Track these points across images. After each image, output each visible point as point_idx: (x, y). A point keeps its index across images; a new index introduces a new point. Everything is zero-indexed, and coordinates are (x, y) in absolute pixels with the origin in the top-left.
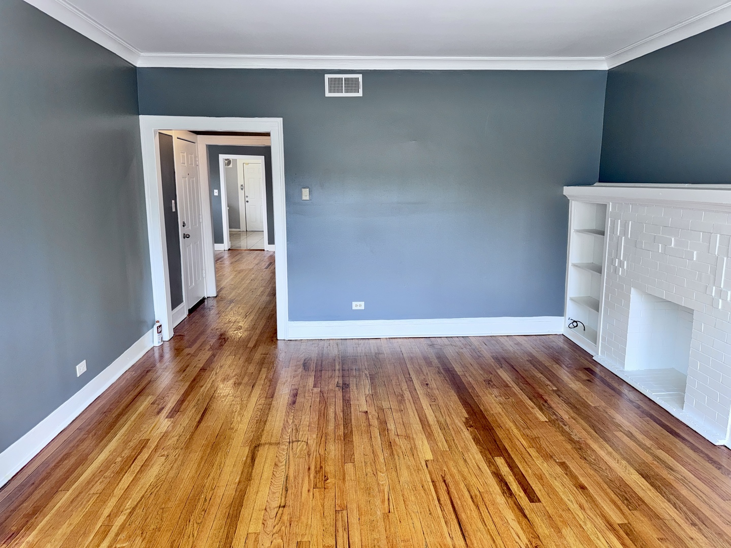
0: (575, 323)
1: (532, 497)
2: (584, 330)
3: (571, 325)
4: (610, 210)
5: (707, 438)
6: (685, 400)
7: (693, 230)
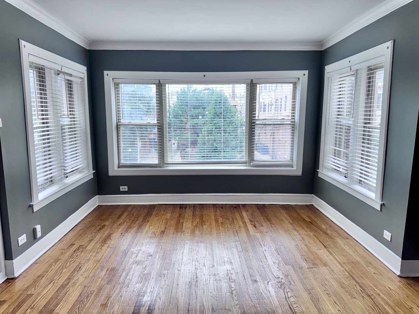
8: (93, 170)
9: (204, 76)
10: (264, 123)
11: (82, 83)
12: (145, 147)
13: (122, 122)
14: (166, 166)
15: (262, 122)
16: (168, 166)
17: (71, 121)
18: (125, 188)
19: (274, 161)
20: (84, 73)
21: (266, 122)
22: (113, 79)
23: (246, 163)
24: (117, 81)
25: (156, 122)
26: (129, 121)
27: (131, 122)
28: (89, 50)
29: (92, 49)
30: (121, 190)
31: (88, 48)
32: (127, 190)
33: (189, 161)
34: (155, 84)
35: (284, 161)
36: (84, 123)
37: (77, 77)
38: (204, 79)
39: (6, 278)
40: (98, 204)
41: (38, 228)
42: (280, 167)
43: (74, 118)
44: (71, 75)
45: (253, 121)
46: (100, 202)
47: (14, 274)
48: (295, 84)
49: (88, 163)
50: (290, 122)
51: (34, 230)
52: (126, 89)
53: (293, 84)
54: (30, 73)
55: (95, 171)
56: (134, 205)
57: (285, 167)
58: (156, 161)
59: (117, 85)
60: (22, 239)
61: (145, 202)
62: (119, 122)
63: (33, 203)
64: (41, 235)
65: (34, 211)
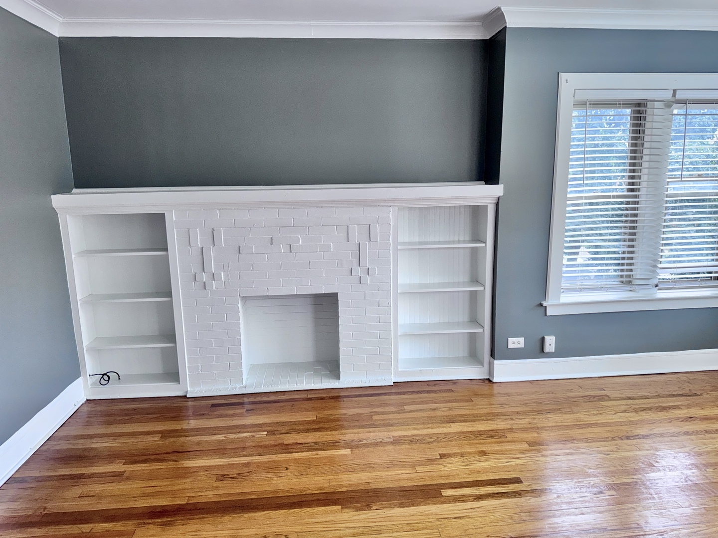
0: (105, 377)
1: (518, 481)
2: (119, 379)
3: (103, 382)
4: (174, 220)
5: (383, 385)
6: (341, 371)
7: (325, 226)
39: (487, 377)
41: (550, 340)
47: (493, 377)
51: (542, 340)
60: (516, 342)
63: (545, 304)
64: (553, 351)
65: (548, 314)
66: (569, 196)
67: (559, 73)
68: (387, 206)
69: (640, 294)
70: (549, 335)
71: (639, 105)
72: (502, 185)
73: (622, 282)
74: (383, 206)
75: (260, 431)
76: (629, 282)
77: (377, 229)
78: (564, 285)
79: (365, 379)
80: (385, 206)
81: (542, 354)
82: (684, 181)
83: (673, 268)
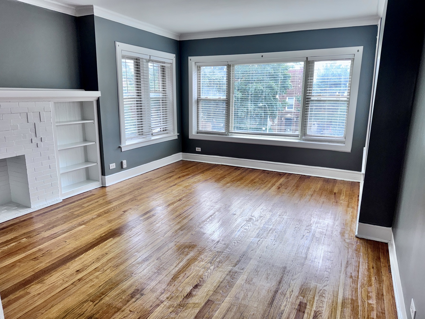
6: (31, 202)
7: (13, 113)
8: (178, 133)
9: (262, 56)
10: (319, 99)
11: (171, 68)
12: (209, 117)
13: (201, 97)
14: (231, 135)
15: (317, 98)
16: (233, 135)
17: (163, 96)
18: (199, 149)
19: (326, 137)
20: (172, 60)
21: (321, 98)
22: (195, 63)
23: (298, 136)
24: (198, 64)
25: (225, 97)
26: (206, 97)
27: (207, 98)
28: (180, 41)
29: (181, 40)
30: (197, 150)
31: (178, 40)
32: (200, 150)
33: (249, 131)
34: (226, 65)
35: (336, 137)
36: (172, 98)
37: (168, 63)
38: (262, 59)
39: (102, 186)
40: (181, 159)
41: (125, 162)
42: (332, 142)
43: (166, 93)
44: (164, 63)
45: (307, 97)
46: (183, 157)
47: (106, 185)
48: (353, 60)
49: (174, 127)
50: (346, 99)
51: (122, 163)
52: (206, 70)
53: (352, 60)
54: (122, 63)
55: (179, 134)
56: (205, 163)
57: (338, 143)
58: (223, 131)
59: (199, 68)
60: (113, 166)
61: (212, 162)
62: (199, 97)
63: (121, 146)
64: (126, 167)
65: (122, 151)
66: (124, 97)
67: (115, 42)
68: (48, 101)
69: (148, 139)
70: (124, 160)
71: (137, 59)
72: (100, 91)
73: (140, 134)
74: (46, 101)
75: (21, 239)
76: (142, 134)
77: (44, 115)
78: (127, 137)
79: (46, 203)
80: (47, 101)
81: (122, 169)
82: (156, 92)
83: (155, 127)
